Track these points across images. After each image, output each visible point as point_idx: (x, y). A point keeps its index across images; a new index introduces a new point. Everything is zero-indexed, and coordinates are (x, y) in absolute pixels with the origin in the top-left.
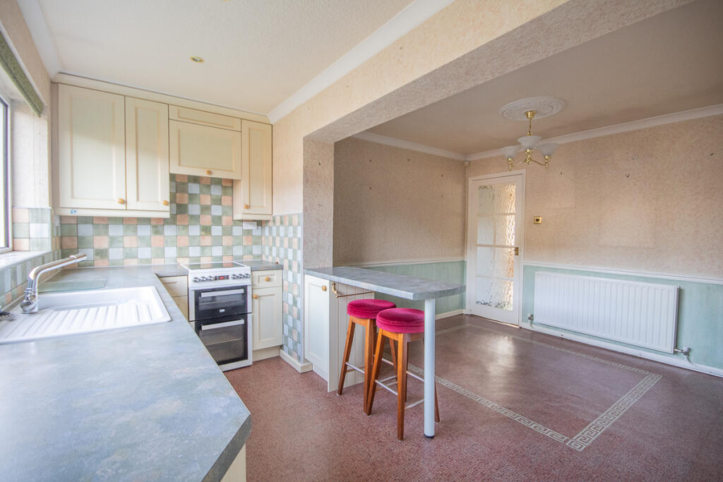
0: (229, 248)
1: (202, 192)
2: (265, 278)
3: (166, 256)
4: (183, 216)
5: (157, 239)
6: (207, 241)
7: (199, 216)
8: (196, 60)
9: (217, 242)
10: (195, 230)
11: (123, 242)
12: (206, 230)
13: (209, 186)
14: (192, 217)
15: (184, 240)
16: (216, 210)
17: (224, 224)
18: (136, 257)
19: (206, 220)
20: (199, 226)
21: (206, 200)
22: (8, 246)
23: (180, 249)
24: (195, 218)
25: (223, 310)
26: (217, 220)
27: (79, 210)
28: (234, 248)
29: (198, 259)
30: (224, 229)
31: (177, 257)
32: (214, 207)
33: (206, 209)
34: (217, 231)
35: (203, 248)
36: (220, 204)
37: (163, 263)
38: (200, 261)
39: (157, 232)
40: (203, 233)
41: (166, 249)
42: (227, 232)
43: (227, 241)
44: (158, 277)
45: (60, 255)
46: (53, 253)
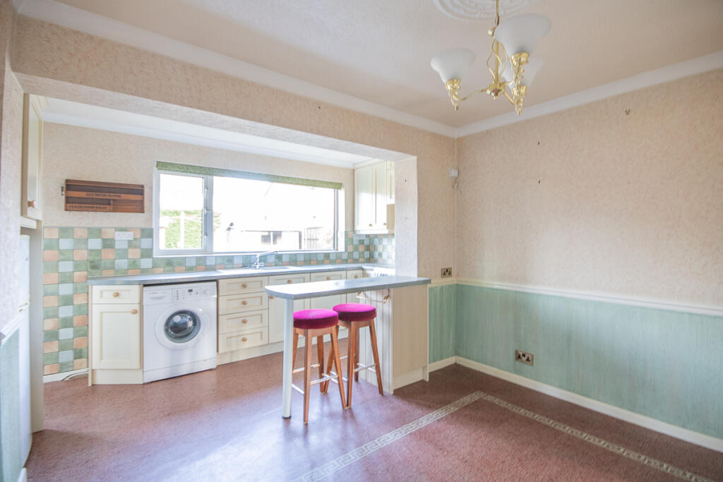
22: (334, 248)
27: (363, 231)
44: (363, 269)
45: (367, 254)
46: (349, 253)
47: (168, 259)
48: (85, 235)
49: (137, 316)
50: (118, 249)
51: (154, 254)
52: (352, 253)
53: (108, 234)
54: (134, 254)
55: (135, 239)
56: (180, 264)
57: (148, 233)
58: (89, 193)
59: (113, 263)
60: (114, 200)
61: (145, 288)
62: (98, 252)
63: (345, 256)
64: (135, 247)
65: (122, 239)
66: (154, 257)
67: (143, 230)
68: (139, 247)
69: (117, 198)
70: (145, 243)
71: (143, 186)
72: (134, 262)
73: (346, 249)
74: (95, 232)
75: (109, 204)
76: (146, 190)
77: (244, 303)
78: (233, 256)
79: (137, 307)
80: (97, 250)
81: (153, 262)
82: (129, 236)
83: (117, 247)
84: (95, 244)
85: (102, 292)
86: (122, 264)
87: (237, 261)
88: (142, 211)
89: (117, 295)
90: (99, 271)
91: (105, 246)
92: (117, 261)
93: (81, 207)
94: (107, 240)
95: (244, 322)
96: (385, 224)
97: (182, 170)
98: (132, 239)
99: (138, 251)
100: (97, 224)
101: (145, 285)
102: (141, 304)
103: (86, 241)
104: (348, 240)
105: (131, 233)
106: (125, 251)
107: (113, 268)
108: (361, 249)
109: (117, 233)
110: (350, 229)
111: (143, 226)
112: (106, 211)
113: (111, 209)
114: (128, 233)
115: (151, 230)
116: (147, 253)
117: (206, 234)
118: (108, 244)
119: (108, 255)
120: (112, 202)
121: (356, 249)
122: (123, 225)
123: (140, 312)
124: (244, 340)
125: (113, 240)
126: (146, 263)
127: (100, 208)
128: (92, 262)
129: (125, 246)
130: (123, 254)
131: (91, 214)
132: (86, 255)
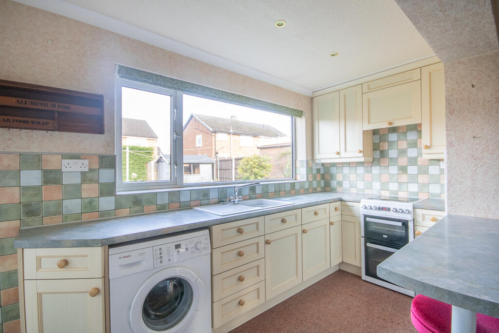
0: (425, 185)
1: (399, 139)
2: (431, 217)
3: (373, 188)
4: (384, 159)
5: (368, 176)
6: (404, 178)
7: (397, 158)
8: (334, 55)
9: (413, 179)
10: (394, 170)
11: (349, 177)
12: (403, 169)
13: (405, 133)
14: (391, 159)
15: (385, 177)
16: (412, 153)
17: (419, 164)
18: (356, 187)
19: (403, 161)
20: (396, 167)
21: (403, 145)
22: (293, 178)
23: (382, 184)
24: (394, 161)
25: (386, 236)
26: (413, 161)
27: (322, 160)
28: (431, 186)
29: (396, 192)
30: (419, 168)
31: (380, 190)
32: (409, 150)
33: (403, 152)
34: (412, 170)
35: (400, 184)
36: (416, 147)
37: (371, 193)
38: (398, 194)
39: (367, 172)
40: (400, 172)
41: (373, 183)
42: (424, 171)
43: (422, 179)
44: (341, 200)
45: (322, 183)
46: (310, 182)
47: (135, 196)
48: (15, 165)
49: (99, 300)
50: (66, 185)
51: (117, 189)
52: (312, 182)
53: (53, 163)
54: (90, 191)
55: (91, 170)
56: (150, 202)
57: (109, 162)
58: (20, 99)
59: (60, 205)
60: (59, 112)
61: (112, 251)
62: (37, 190)
63: (307, 186)
64: (91, 181)
65: (72, 170)
66: (118, 193)
67: (102, 158)
68: (97, 182)
69: (65, 110)
70: (105, 176)
71: (101, 96)
72: (90, 203)
73: (307, 178)
74: (31, 161)
75: (53, 119)
76: (106, 102)
77: (240, 254)
78: (208, 189)
79: (99, 284)
80: (34, 188)
81: (116, 201)
82: (81, 166)
83: (66, 180)
84: (31, 178)
85: (39, 260)
86: (73, 205)
87: (214, 196)
88: (101, 132)
89: (65, 263)
90: (37, 218)
91: (46, 181)
92: (66, 203)
93: (8, 120)
94: (51, 171)
95: (241, 279)
96: (361, 152)
97: (151, 81)
98: (87, 170)
99: (96, 186)
100: (35, 149)
101: (111, 246)
102: (106, 277)
103: (17, 175)
104: (309, 169)
105: (86, 162)
106: (77, 188)
107: (61, 213)
108: (319, 178)
109: (65, 162)
110: (310, 158)
111: (102, 151)
112: (47, 130)
113: (56, 126)
114: (81, 161)
115: (114, 157)
116: (109, 189)
117: (176, 163)
118: (52, 177)
119: (51, 194)
120: (56, 115)
121: (315, 178)
122: (75, 150)
123: (105, 291)
124: (241, 303)
125: (59, 172)
126: (106, 203)
127: (38, 123)
128: (26, 205)
129: (78, 180)
130: (74, 191)
131: (24, 132)
132: (18, 196)
